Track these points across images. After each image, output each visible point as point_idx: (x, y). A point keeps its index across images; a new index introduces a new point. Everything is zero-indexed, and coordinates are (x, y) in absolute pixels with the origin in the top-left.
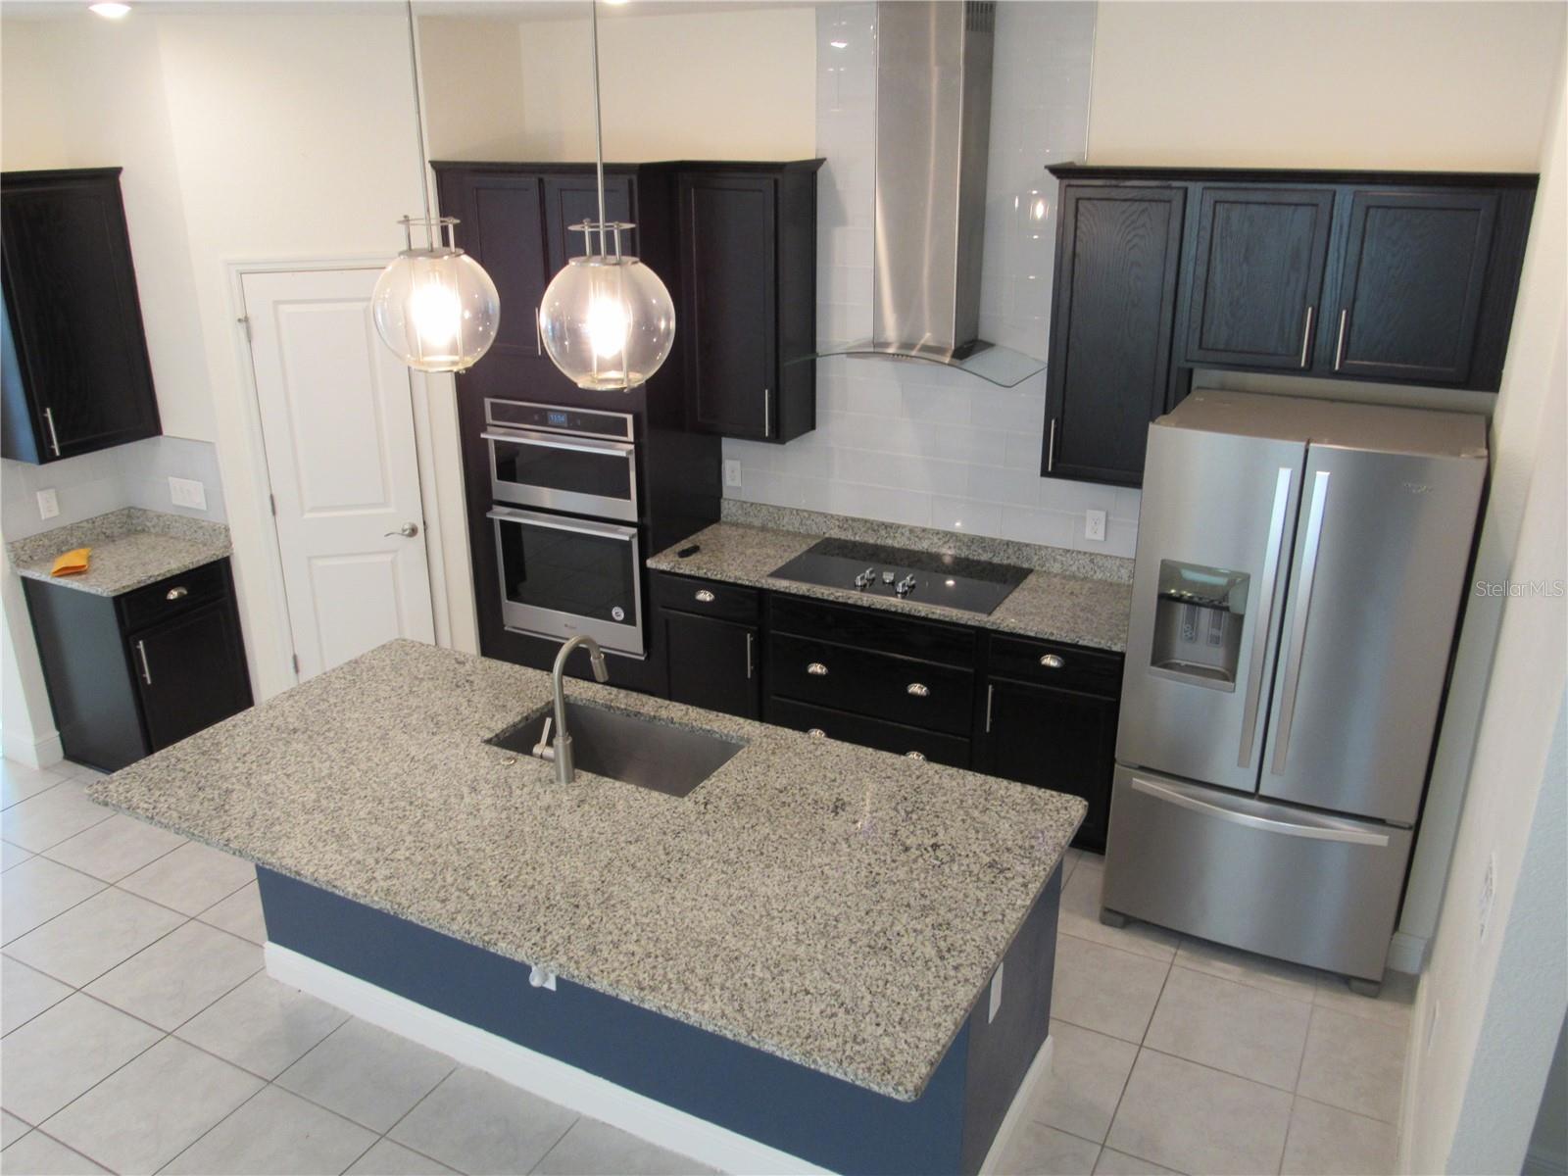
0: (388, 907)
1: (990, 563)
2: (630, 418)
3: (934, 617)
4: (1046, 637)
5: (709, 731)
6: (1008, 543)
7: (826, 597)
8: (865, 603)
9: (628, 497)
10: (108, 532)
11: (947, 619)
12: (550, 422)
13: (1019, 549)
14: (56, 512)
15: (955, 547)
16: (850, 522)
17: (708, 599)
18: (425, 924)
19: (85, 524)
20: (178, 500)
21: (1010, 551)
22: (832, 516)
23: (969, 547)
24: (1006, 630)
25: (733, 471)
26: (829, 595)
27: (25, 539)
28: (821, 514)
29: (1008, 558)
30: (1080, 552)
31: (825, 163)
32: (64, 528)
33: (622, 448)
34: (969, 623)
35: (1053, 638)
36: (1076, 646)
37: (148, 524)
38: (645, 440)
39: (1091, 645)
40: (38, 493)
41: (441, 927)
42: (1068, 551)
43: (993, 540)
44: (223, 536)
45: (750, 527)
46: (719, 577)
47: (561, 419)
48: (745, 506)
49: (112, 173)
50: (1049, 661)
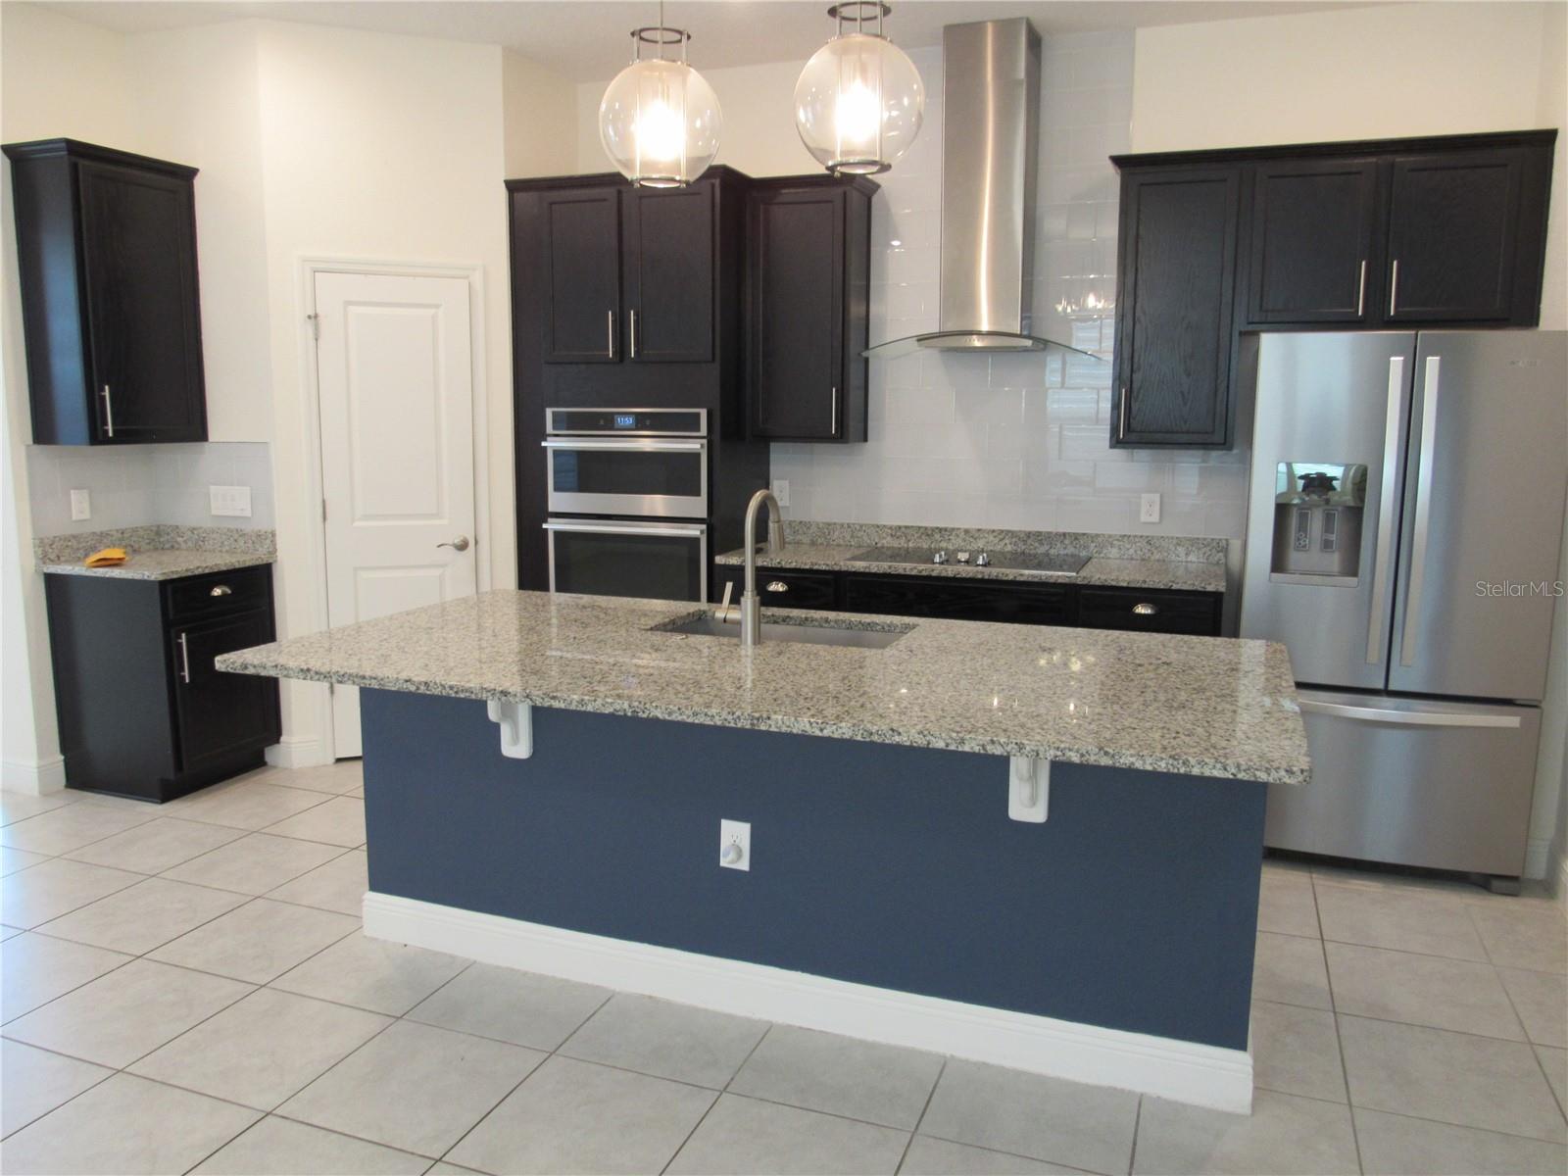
0: (626, 706)
2: (703, 413)
3: (1022, 579)
4: (1138, 585)
5: (869, 624)
6: (1064, 534)
7: (908, 573)
8: (950, 574)
9: (698, 494)
10: (136, 546)
11: (1036, 580)
12: (616, 426)
13: (1076, 539)
14: (87, 515)
15: (1011, 544)
16: (903, 529)
17: (781, 589)
18: (674, 717)
20: (219, 507)
21: (1067, 542)
22: (885, 526)
23: (1025, 542)
24: (1098, 583)
25: (781, 491)
26: (911, 569)
27: (55, 537)
28: (873, 526)
29: (1065, 549)
30: (1136, 536)
31: (882, 189)
32: (94, 533)
33: (693, 445)
34: (1059, 581)
35: (1144, 586)
36: (1169, 591)
37: (179, 539)
38: (717, 437)
39: (1185, 587)
40: (72, 491)
42: (1125, 536)
43: (1049, 533)
44: (268, 541)
45: (800, 543)
46: (793, 565)
47: (629, 421)
48: (793, 524)
49: (188, 174)
50: (1142, 610)
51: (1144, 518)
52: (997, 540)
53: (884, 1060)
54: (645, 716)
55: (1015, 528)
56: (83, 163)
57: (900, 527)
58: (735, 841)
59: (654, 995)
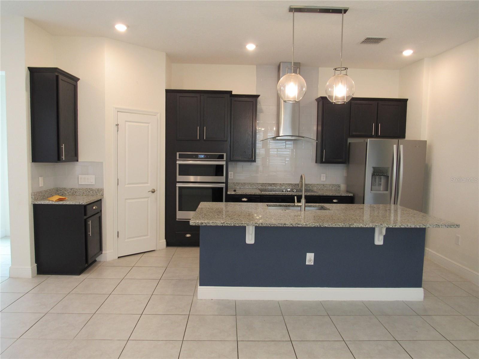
0: (318, 224)
2: (225, 154)
4: (334, 195)
8: (290, 194)
9: (223, 175)
11: (311, 195)
12: (199, 158)
14: (43, 185)
16: (264, 184)
17: (246, 199)
18: (330, 226)
19: (48, 190)
22: (259, 183)
23: (295, 186)
24: (325, 195)
25: (231, 175)
26: (281, 194)
28: (256, 183)
30: (320, 184)
33: (222, 163)
34: (317, 195)
35: (336, 195)
36: (341, 196)
38: (228, 161)
39: (344, 195)
40: (40, 177)
41: (336, 225)
42: (318, 184)
44: (101, 192)
46: (249, 194)
47: (202, 156)
48: (234, 183)
49: (76, 79)
50: (334, 201)
51: (322, 180)
52: (288, 186)
53: (352, 304)
54: (323, 226)
55: (292, 183)
58: (310, 258)
59: (288, 300)
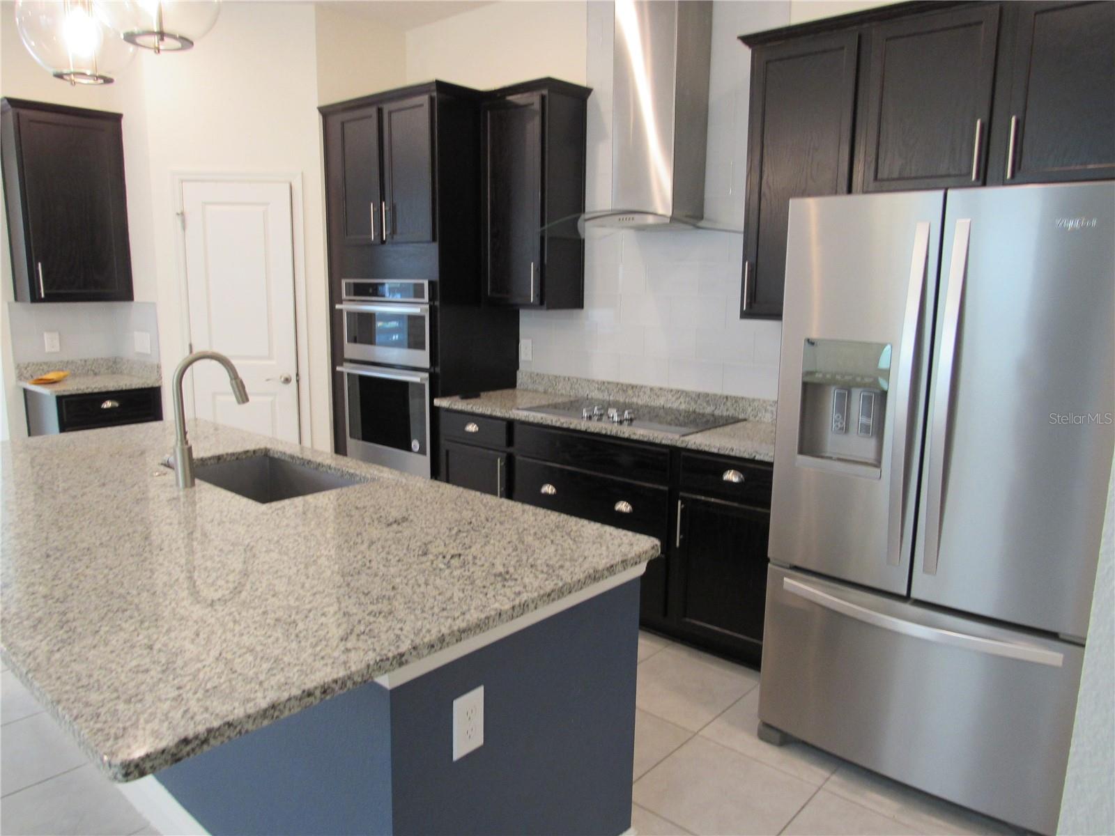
1: (713, 415)
2: (426, 283)
3: (635, 437)
4: (727, 453)
6: (727, 398)
7: (554, 424)
8: (584, 428)
9: (423, 348)
10: (96, 371)
11: (646, 439)
12: (379, 293)
13: (736, 402)
15: (685, 403)
19: (78, 362)
20: (137, 348)
21: (729, 404)
22: (593, 381)
24: (694, 447)
25: (526, 348)
26: (557, 421)
27: (29, 362)
28: (585, 380)
29: (727, 410)
31: (592, 93)
32: (63, 361)
34: (664, 442)
35: (733, 454)
36: (753, 461)
38: (438, 303)
40: (46, 335)
43: (715, 395)
44: (159, 371)
45: (536, 391)
46: (480, 411)
49: (117, 118)
50: (731, 478)
55: (688, 388)
56: (23, 112)
57: (604, 383)
